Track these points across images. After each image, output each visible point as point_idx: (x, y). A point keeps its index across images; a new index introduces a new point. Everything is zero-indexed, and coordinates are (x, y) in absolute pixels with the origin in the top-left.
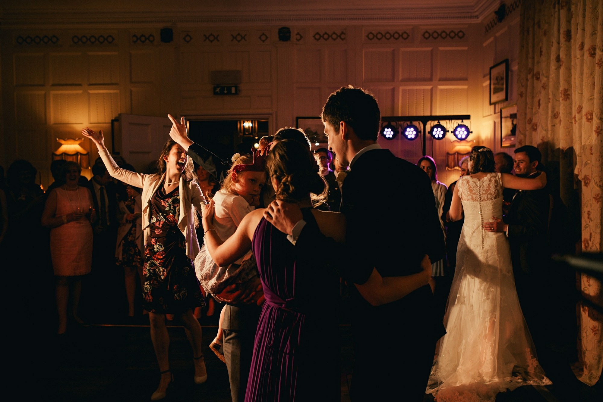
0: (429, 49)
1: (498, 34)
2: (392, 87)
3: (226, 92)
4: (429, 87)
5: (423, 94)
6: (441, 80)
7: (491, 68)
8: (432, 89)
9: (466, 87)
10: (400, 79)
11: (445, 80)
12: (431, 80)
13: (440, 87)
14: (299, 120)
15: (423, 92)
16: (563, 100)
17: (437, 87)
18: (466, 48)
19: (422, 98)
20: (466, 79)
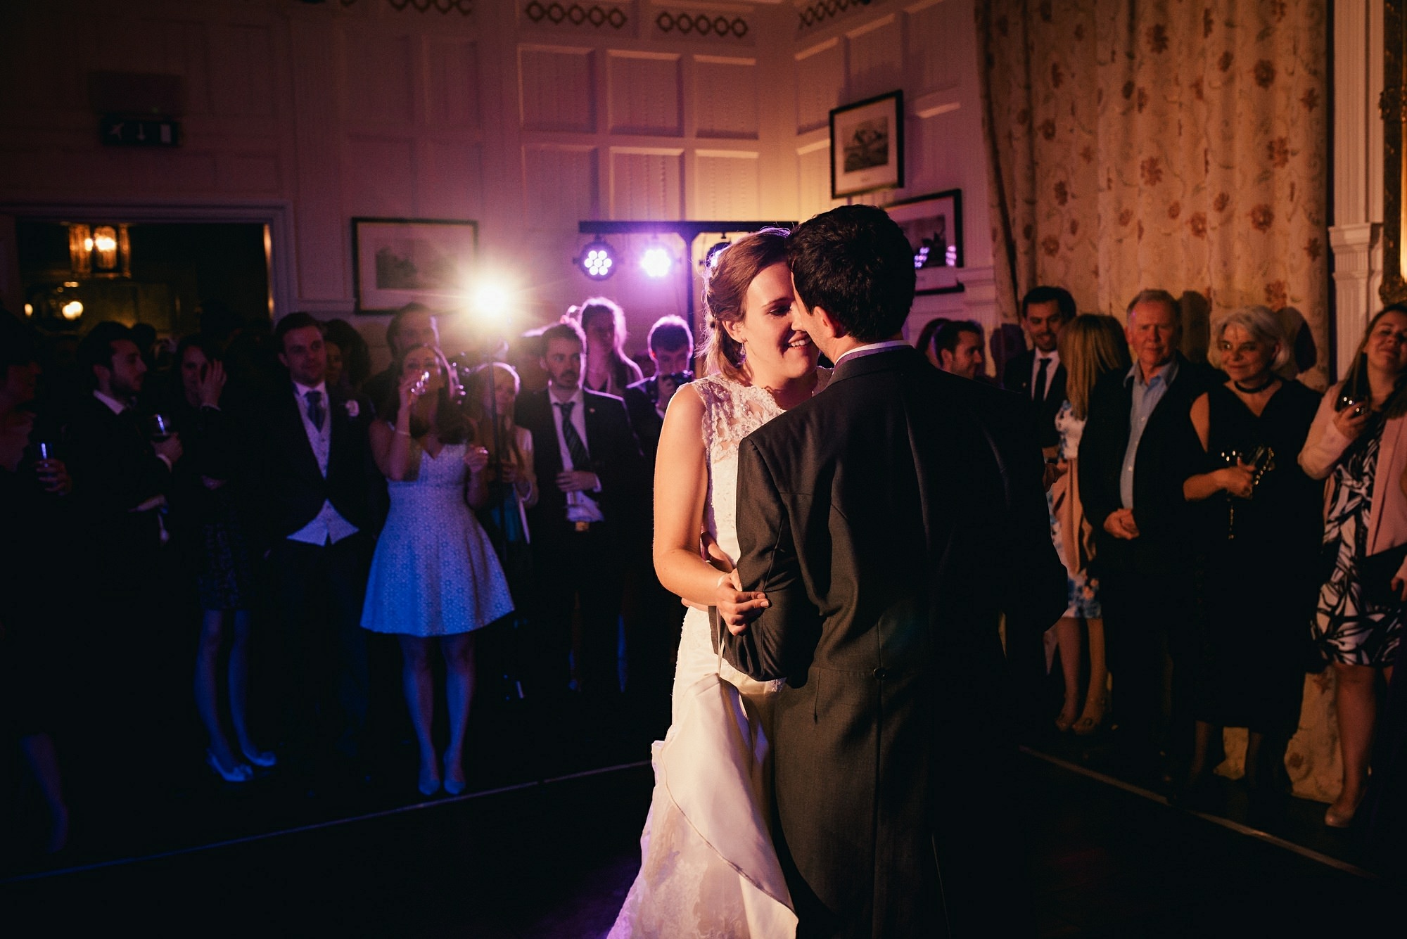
0: (673, 57)
1: (853, 34)
2: (591, 147)
3: (141, 137)
4: (676, 152)
5: (664, 168)
6: (702, 134)
7: (833, 113)
8: (682, 158)
9: (754, 155)
10: (610, 126)
11: (711, 135)
12: (678, 133)
13: (700, 153)
14: (360, 226)
15: (664, 163)
16: (1146, 183)
17: (693, 153)
18: (751, 62)
19: (661, 177)
20: (754, 136)
